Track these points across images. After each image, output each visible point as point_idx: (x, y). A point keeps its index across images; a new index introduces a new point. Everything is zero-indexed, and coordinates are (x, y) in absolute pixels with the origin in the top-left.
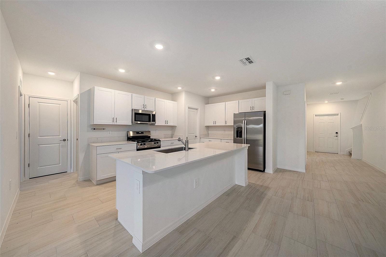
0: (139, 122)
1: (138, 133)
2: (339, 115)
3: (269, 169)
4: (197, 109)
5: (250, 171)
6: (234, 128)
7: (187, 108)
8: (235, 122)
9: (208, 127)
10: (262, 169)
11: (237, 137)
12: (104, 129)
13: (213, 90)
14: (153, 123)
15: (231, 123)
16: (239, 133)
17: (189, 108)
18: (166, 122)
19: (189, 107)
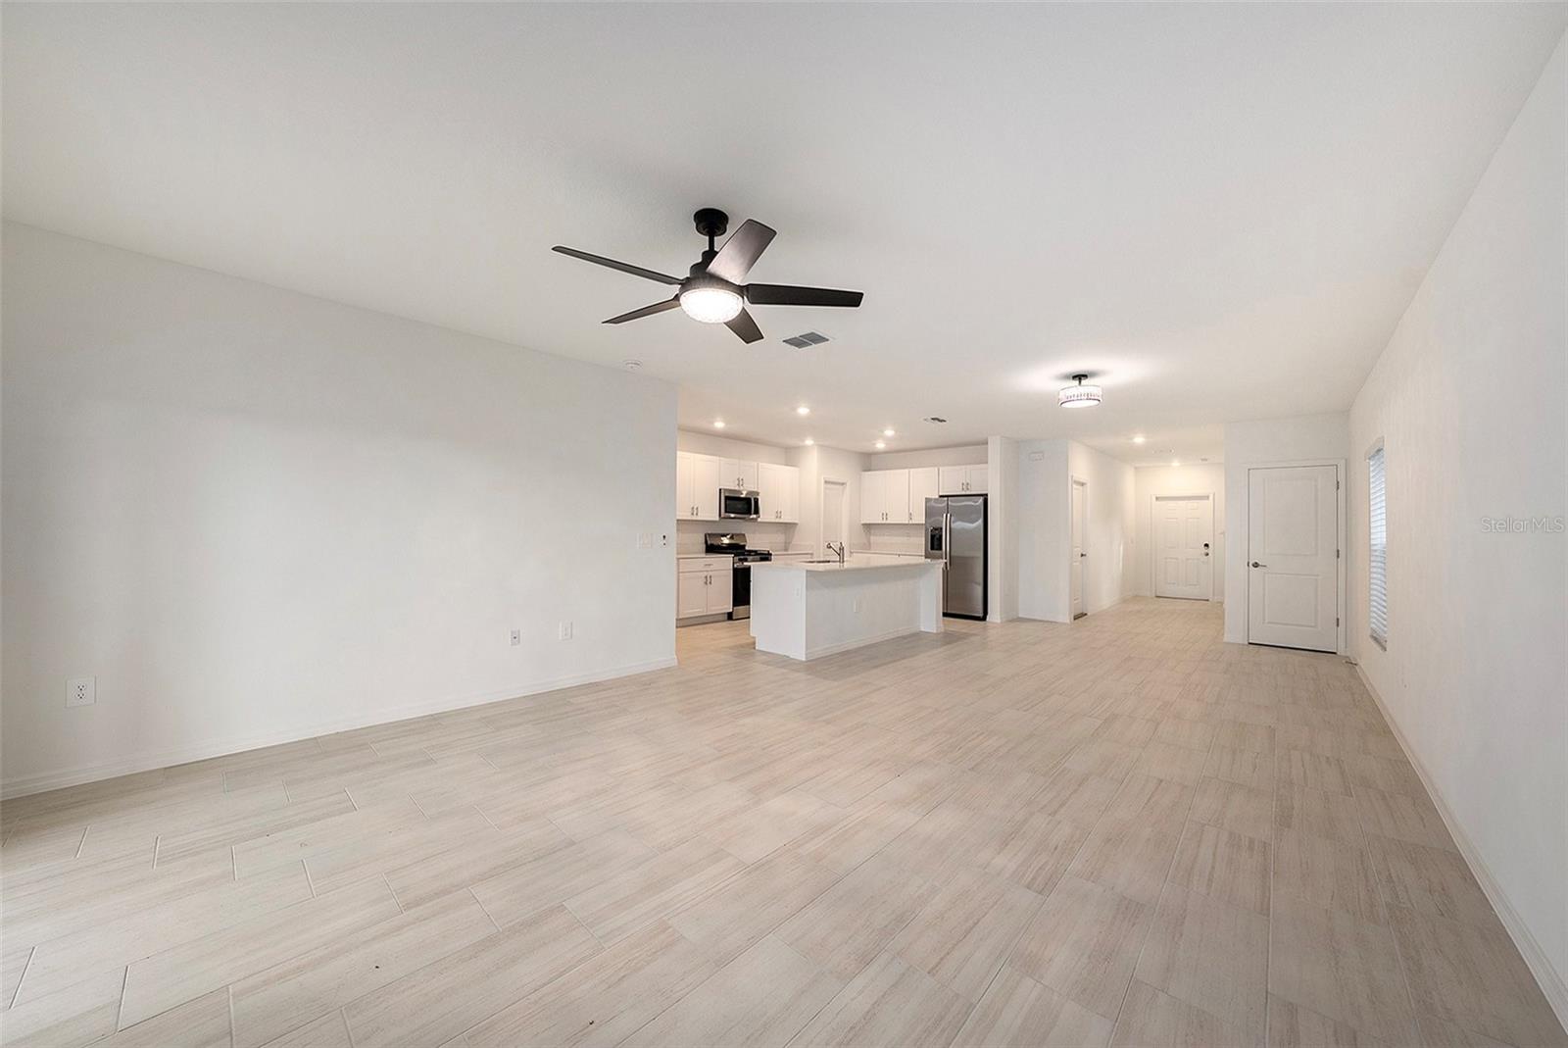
0: (732, 515)
2: (1211, 498)
3: (995, 615)
4: (843, 484)
5: (946, 619)
6: (926, 530)
7: (823, 482)
8: (928, 515)
9: (868, 527)
10: (981, 615)
11: (932, 548)
14: (755, 516)
15: (920, 518)
16: (935, 542)
17: (826, 481)
18: (778, 514)
19: (826, 478)
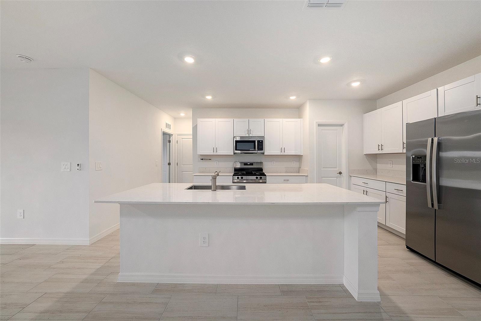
1: (246, 164)
4: (342, 125)
6: (408, 159)
7: (315, 126)
9: (373, 157)
11: (414, 179)
12: (210, 159)
13: (356, 84)
14: (260, 151)
16: (419, 171)
17: (319, 125)
19: (319, 123)
